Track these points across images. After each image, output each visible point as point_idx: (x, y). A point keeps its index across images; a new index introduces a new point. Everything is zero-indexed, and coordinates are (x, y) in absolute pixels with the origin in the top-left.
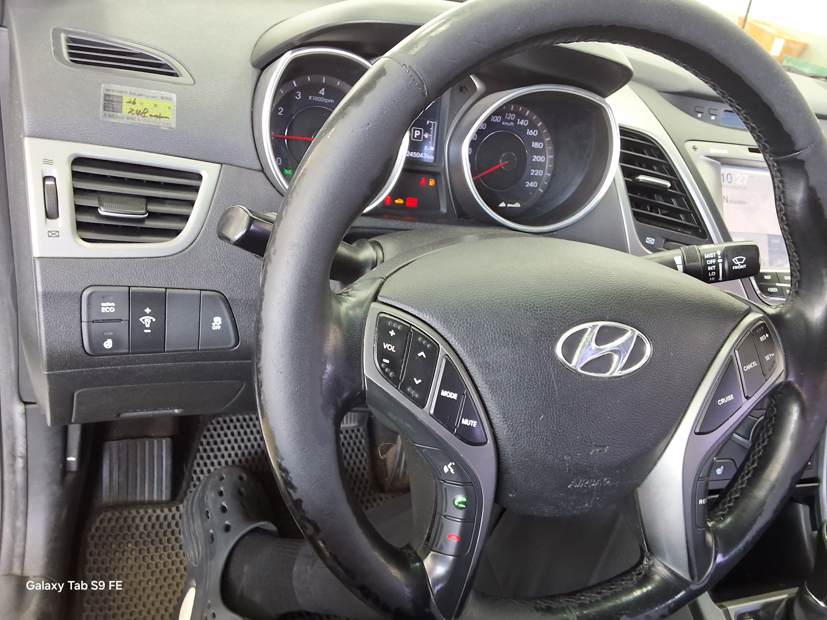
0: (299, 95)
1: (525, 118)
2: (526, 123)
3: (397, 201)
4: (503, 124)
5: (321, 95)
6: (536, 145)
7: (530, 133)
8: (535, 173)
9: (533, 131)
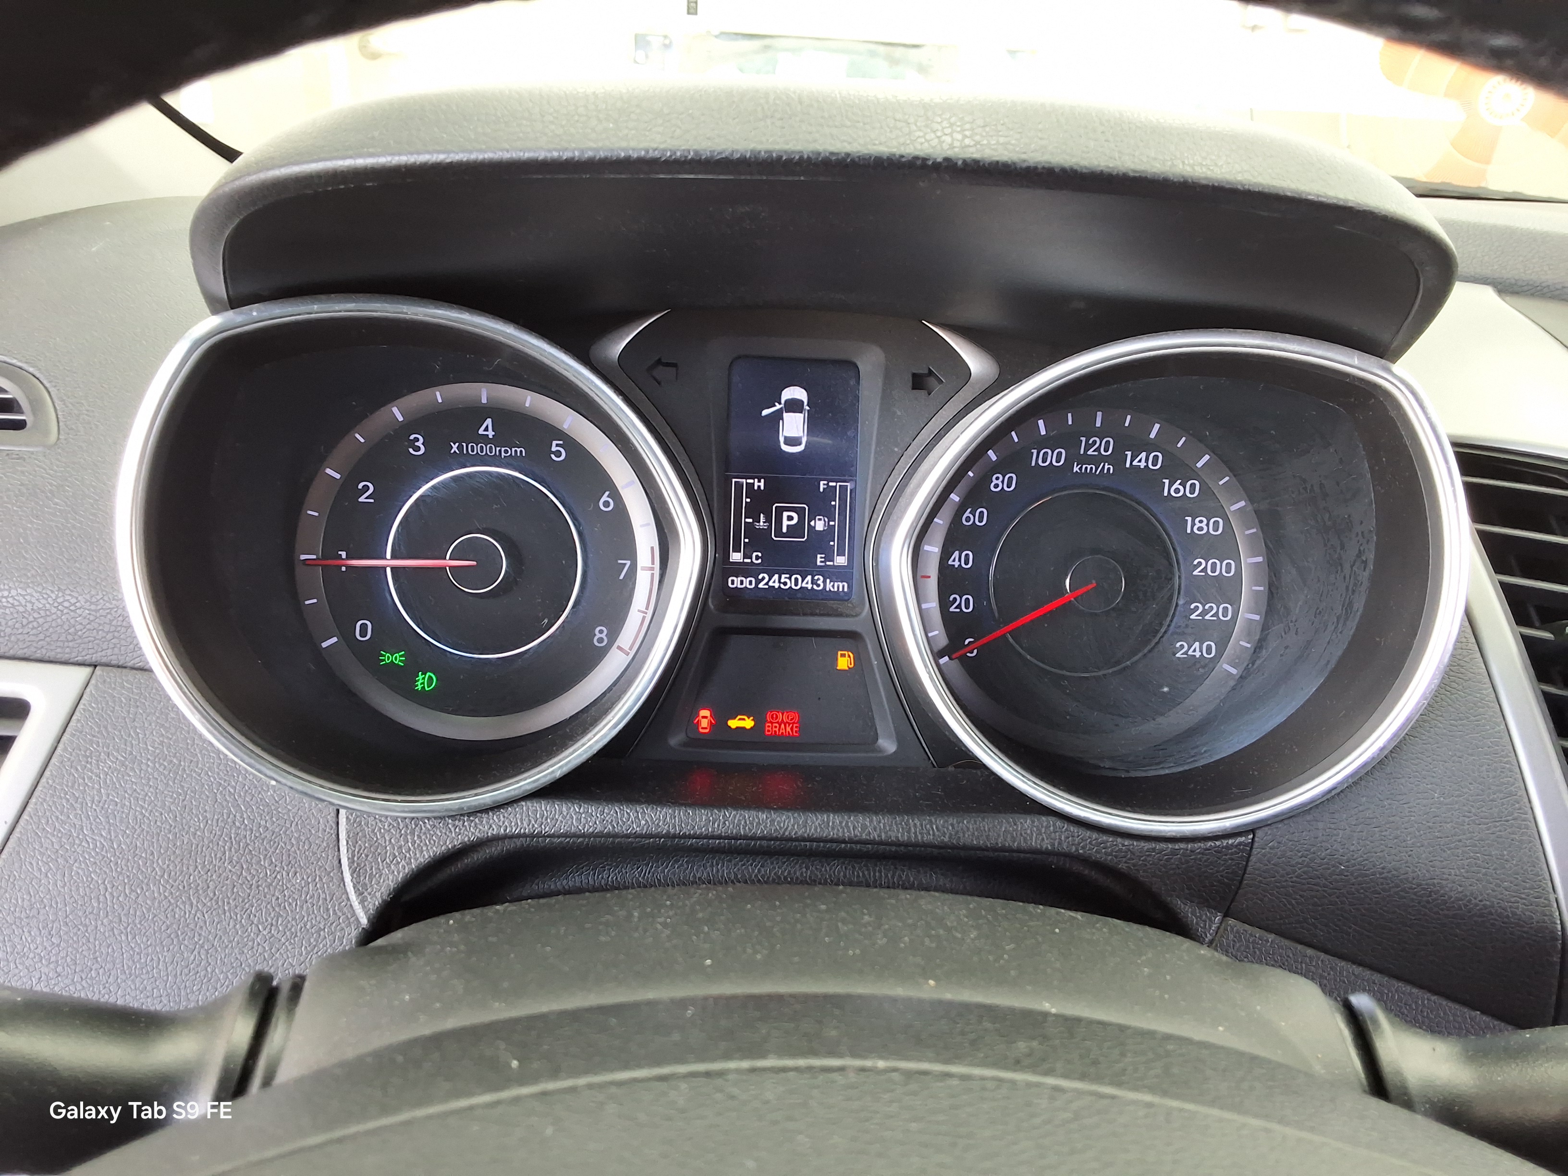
0: (419, 444)
1: (1149, 447)
2: (1155, 463)
3: (733, 724)
4: (1076, 469)
5: (485, 439)
6: (1198, 525)
7: (1174, 489)
8: (1205, 612)
9: (1183, 484)
